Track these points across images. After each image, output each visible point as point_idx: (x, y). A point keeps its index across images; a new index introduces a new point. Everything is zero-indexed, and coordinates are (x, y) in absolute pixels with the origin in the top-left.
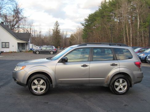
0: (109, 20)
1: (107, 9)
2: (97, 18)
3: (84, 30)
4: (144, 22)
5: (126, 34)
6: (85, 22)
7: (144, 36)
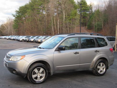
0: (38, 12)
1: (36, 3)
2: (28, 10)
3: (15, 21)
4: (68, 16)
5: (54, 25)
6: (16, 14)
7: (69, 27)
